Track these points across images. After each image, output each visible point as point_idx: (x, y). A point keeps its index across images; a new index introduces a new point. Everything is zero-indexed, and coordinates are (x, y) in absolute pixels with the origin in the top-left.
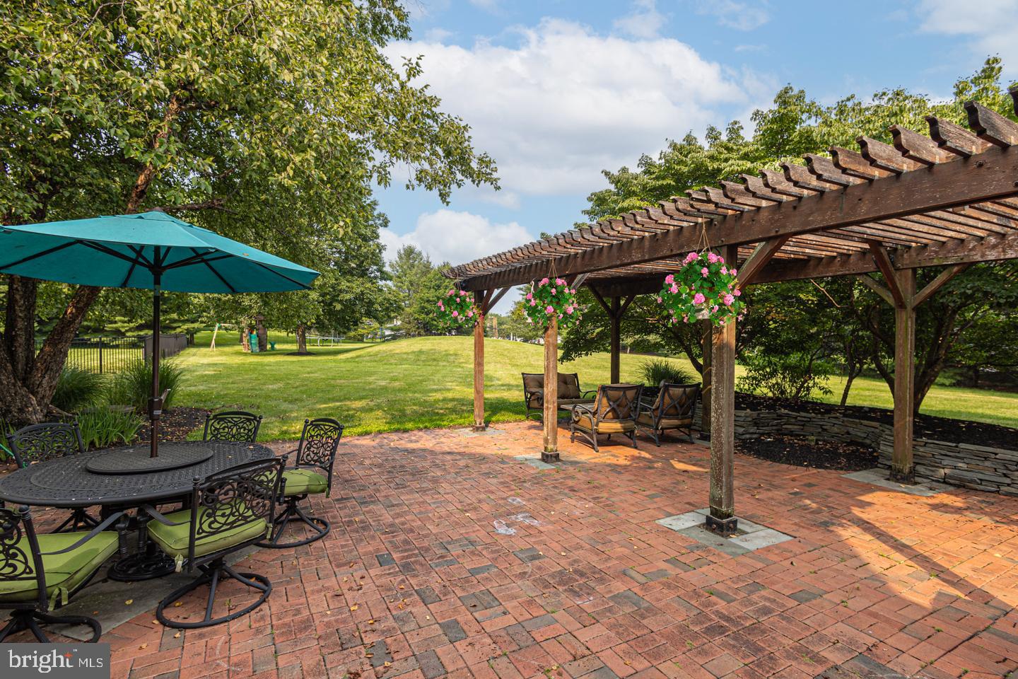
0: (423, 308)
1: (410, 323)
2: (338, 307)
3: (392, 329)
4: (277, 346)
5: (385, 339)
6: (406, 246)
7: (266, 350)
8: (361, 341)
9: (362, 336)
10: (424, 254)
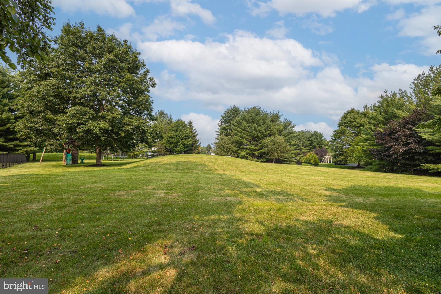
0: (169, 141)
1: (161, 149)
2: (123, 134)
3: (152, 152)
4: (85, 161)
5: (148, 157)
6: (159, 111)
7: (78, 163)
8: (136, 158)
9: (137, 155)
10: (169, 115)
